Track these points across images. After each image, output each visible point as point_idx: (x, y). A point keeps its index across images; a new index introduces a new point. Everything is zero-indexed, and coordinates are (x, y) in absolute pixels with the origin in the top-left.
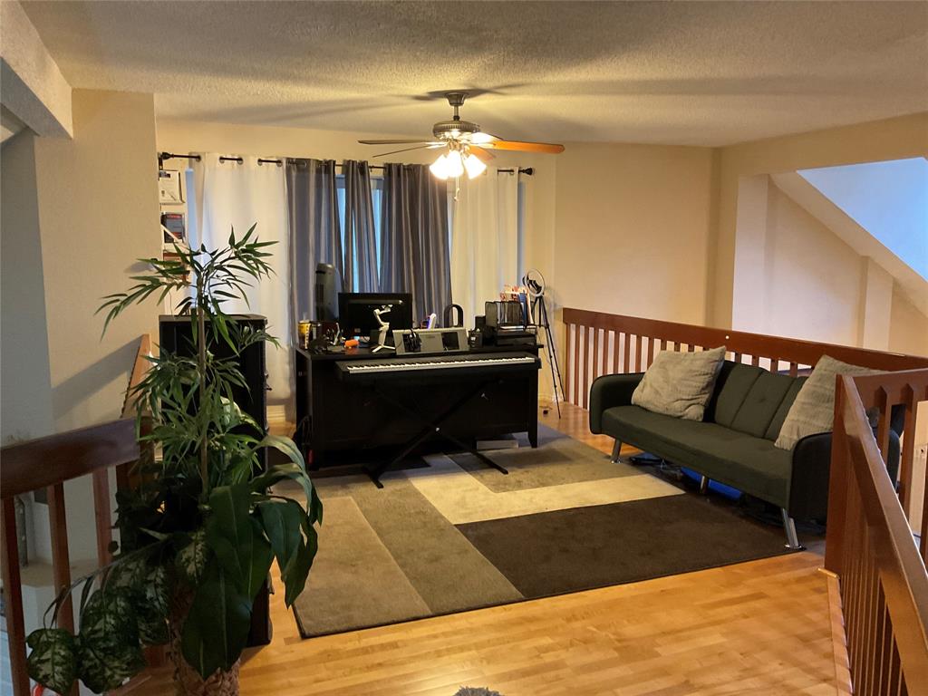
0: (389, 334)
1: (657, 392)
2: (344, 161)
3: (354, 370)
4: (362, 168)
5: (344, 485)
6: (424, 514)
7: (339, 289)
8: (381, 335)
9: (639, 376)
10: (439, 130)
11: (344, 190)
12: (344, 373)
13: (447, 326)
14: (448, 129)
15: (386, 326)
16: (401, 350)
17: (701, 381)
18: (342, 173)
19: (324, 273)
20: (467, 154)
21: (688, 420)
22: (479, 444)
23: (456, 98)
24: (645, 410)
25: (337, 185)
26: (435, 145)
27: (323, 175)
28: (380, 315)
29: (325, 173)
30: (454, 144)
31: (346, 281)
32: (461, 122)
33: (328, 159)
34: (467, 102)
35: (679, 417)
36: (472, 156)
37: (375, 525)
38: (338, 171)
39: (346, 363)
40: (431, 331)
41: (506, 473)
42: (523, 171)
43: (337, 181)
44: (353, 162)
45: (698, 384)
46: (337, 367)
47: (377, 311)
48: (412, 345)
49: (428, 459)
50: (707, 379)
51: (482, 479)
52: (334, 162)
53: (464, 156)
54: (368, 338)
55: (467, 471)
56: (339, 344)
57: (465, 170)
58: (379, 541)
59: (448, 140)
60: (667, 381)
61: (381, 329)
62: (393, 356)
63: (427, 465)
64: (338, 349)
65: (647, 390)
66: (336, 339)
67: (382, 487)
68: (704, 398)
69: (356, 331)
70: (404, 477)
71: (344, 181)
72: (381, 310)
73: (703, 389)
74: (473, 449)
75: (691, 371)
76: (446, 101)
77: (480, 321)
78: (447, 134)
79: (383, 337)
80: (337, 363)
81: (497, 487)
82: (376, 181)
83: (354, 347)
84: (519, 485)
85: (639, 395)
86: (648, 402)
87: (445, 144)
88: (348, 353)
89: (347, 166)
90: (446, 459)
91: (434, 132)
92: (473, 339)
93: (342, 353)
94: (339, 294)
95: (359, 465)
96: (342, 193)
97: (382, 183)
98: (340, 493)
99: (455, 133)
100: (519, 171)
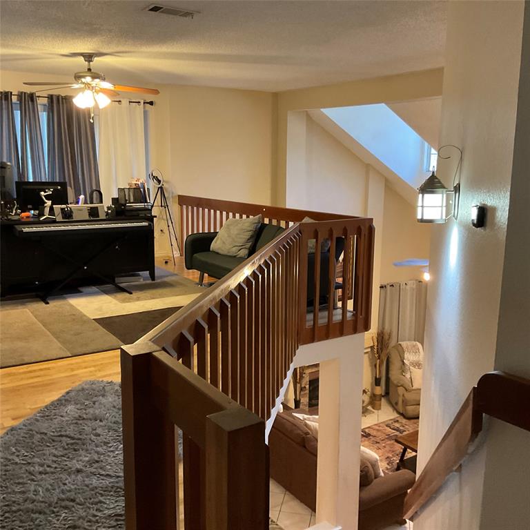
0: (51, 209)
1: (224, 243)
2: (19, 92)
3: (26, 230)
4: (32, 97)
5: (23, 304)
6: (74, 315)
7: (16, 179)
8: (46, 209)
9: (216, 233)
10: (78, 77)
11: (19, 112)
12: (20, 231)
13: (92, 203)
14: (84, 77)
15: (49, 203)
16: (59, 218)
17: (248, 235)
18: (18, 100)
19: (5, 168)
20: (97, 92)
21: (240, 258)
22: (117, 280)
23: (89, 57)
24: (218, 253)
25: (14, 109)
26: (76, 86)
27: (4, 102)
28: (45, 196)
29: (5, 100)
30: (88, 86)
31: (22, 174)
32: (92, 73)
33: (7, 90)
34: (96, 59)
35: (235, 256)
36: (101, 94)
37: (41, 322)
38: (14, 99)
39: (21, 226)
40: (80, 206)
41: (131, 293)
42: (147, 103)
43: (14, 105)
44: (25, 93)
45: (245, 237)
46: (14, 228)
47: (42, 193)
48: (67, 215)
49: (81, 289)
50: (250, 233)
51: (115, 298)
52: (11, 93)
53: (95, 94)
54: (37, 212)
55: (107, 294)
56: (16, 214)
57: (96, 102)
58: (43, 328)
59: (84, 83)
60: (229, 236)
61: (46, 205)
62: (54, 222)
63: (81, 292)
64: (17, 218)
65: (218, 242)
66: (14, 211)
67: (48, 303)
68: (249, 245)
69: (29, 206)
70: (65, 298)
71: (19, 105)
72: (45, 192)
73: (248, 239)
74: (113, 282)
75: (242, 229)
76: (82, 59)
77: (115, 201)
78: (83, 80)
79: (47, 210)
80: (16, 226)
81: (124, 301)
82: (43, 107)
83: (28, 217)
84: (138, 299)
85: (215, 245)
86: (219, 248)
87: (83, 86)
88: (23, 220)
89: (21, 96)
90: (94, 289)
91: (75, 78)
92: (110, 211)
93: (19, 220)
94: (16, 182)
95: (34, 294)
96: (17, 114)
97: (47, 108)
98: (20, 307)
99: (88, 79)
100: (144, 103)
